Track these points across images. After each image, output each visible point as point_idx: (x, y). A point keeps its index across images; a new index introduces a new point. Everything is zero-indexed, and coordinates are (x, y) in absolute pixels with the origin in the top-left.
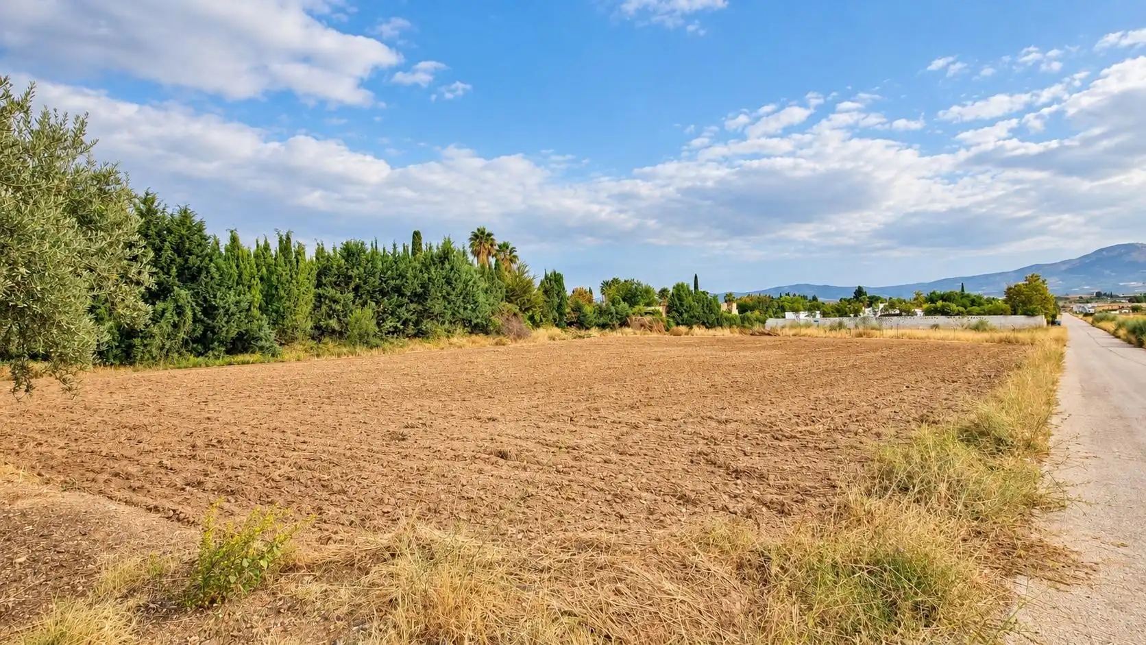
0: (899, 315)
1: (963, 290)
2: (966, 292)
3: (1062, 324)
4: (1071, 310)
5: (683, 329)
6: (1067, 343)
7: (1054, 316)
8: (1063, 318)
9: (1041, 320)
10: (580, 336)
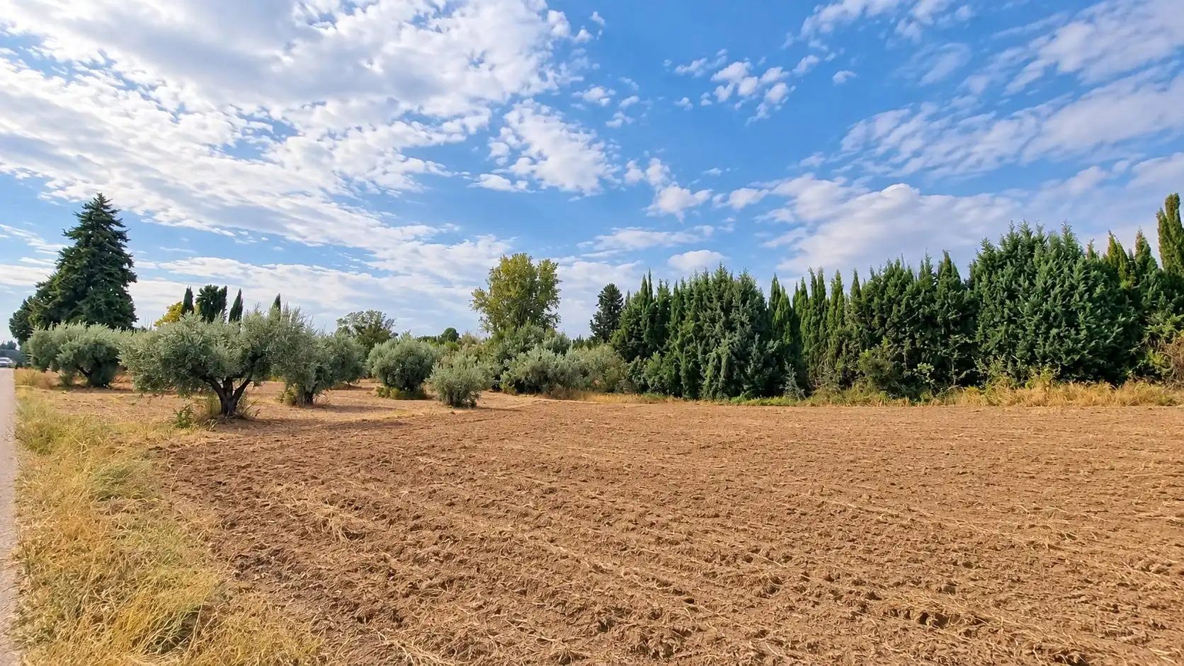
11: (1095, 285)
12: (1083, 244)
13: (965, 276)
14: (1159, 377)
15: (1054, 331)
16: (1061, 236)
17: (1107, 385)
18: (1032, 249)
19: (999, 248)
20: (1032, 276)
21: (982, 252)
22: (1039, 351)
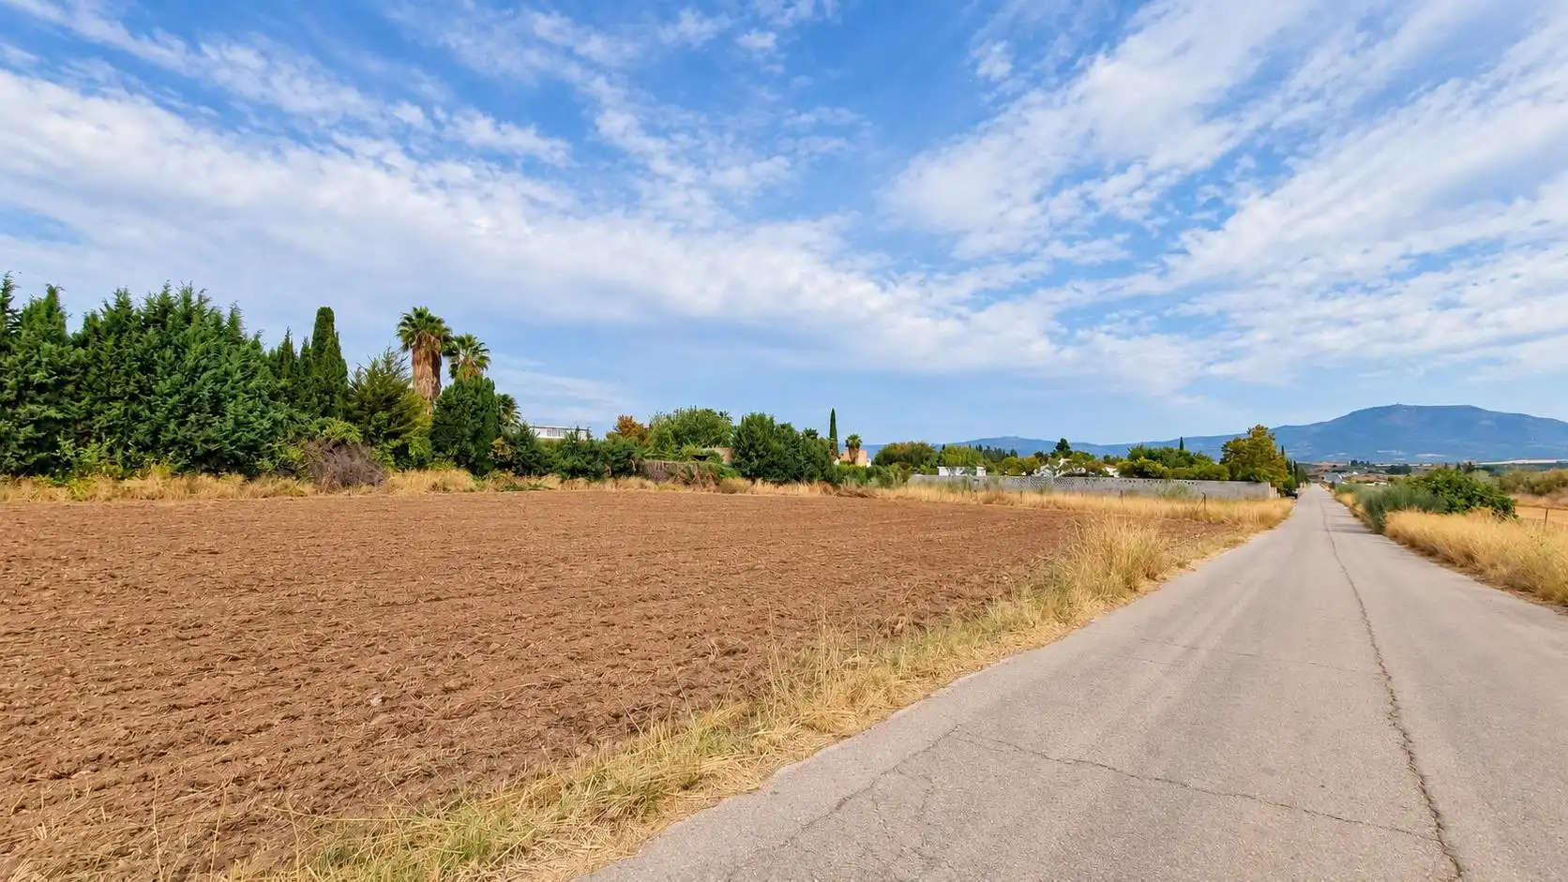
0: (1085, 475)
1: (1181, 448)
5: (742, 482)
9: (1266, 488)
10: (515, 488)
11: (252, 376)
12: (248, 330)
13: (74, 327)
14: (293, 472)
15: (192, 417)
16: (226, 313)
17: (240, 478)
18: (188, 320)
19: (139, 304)
20: (181, 350)
21: (112, 304)
22: (165, 437)
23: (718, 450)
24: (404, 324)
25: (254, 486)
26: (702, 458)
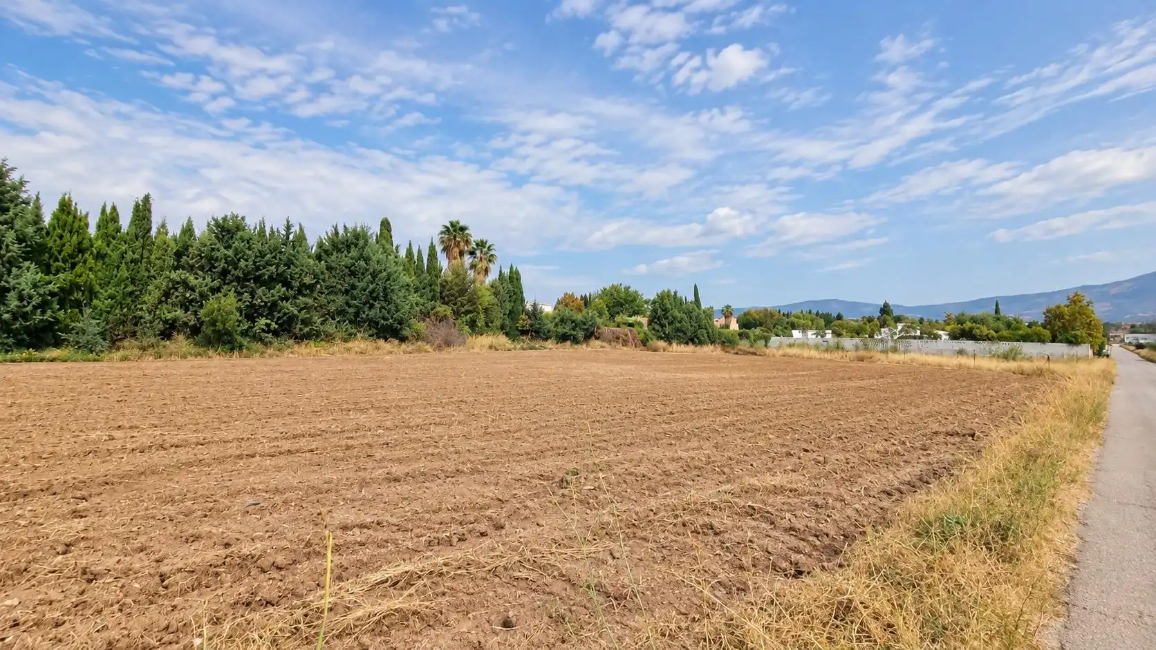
0: (921, 338)
1: (997, 311)
2: (1002, 314)
3: (1112, 356)
4: (1122, 341)
5: (662, 344)
6: (1116, 380)
7: (1102, 347)
8: (1114, 349)
9: (1085, 350)
10: (531, 348)
23: (639, 318)
24: (442, 233)
25: (404, 346)
26: (631, 325)
